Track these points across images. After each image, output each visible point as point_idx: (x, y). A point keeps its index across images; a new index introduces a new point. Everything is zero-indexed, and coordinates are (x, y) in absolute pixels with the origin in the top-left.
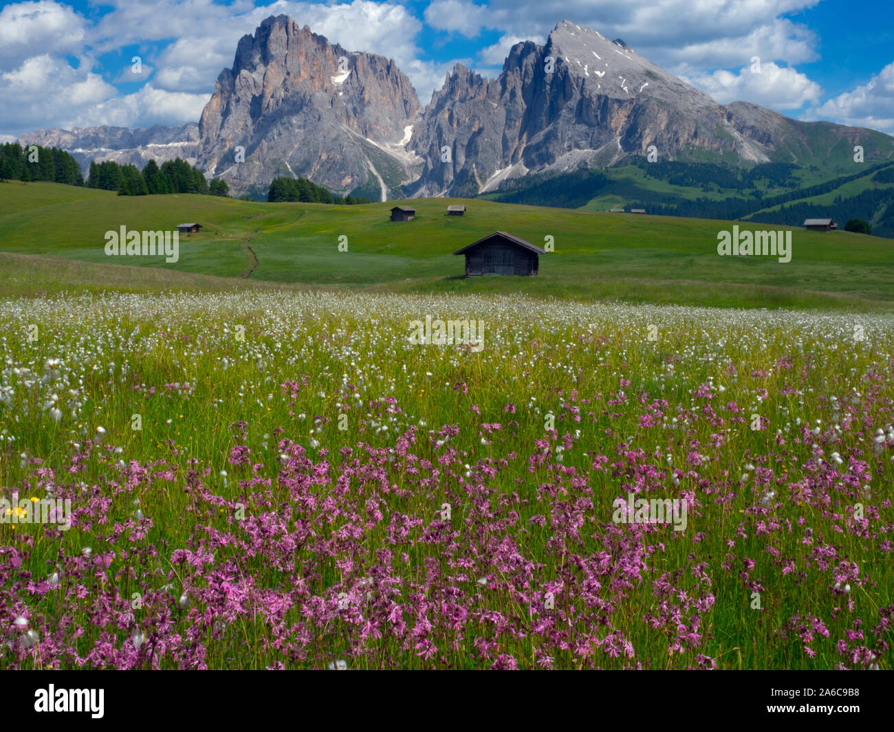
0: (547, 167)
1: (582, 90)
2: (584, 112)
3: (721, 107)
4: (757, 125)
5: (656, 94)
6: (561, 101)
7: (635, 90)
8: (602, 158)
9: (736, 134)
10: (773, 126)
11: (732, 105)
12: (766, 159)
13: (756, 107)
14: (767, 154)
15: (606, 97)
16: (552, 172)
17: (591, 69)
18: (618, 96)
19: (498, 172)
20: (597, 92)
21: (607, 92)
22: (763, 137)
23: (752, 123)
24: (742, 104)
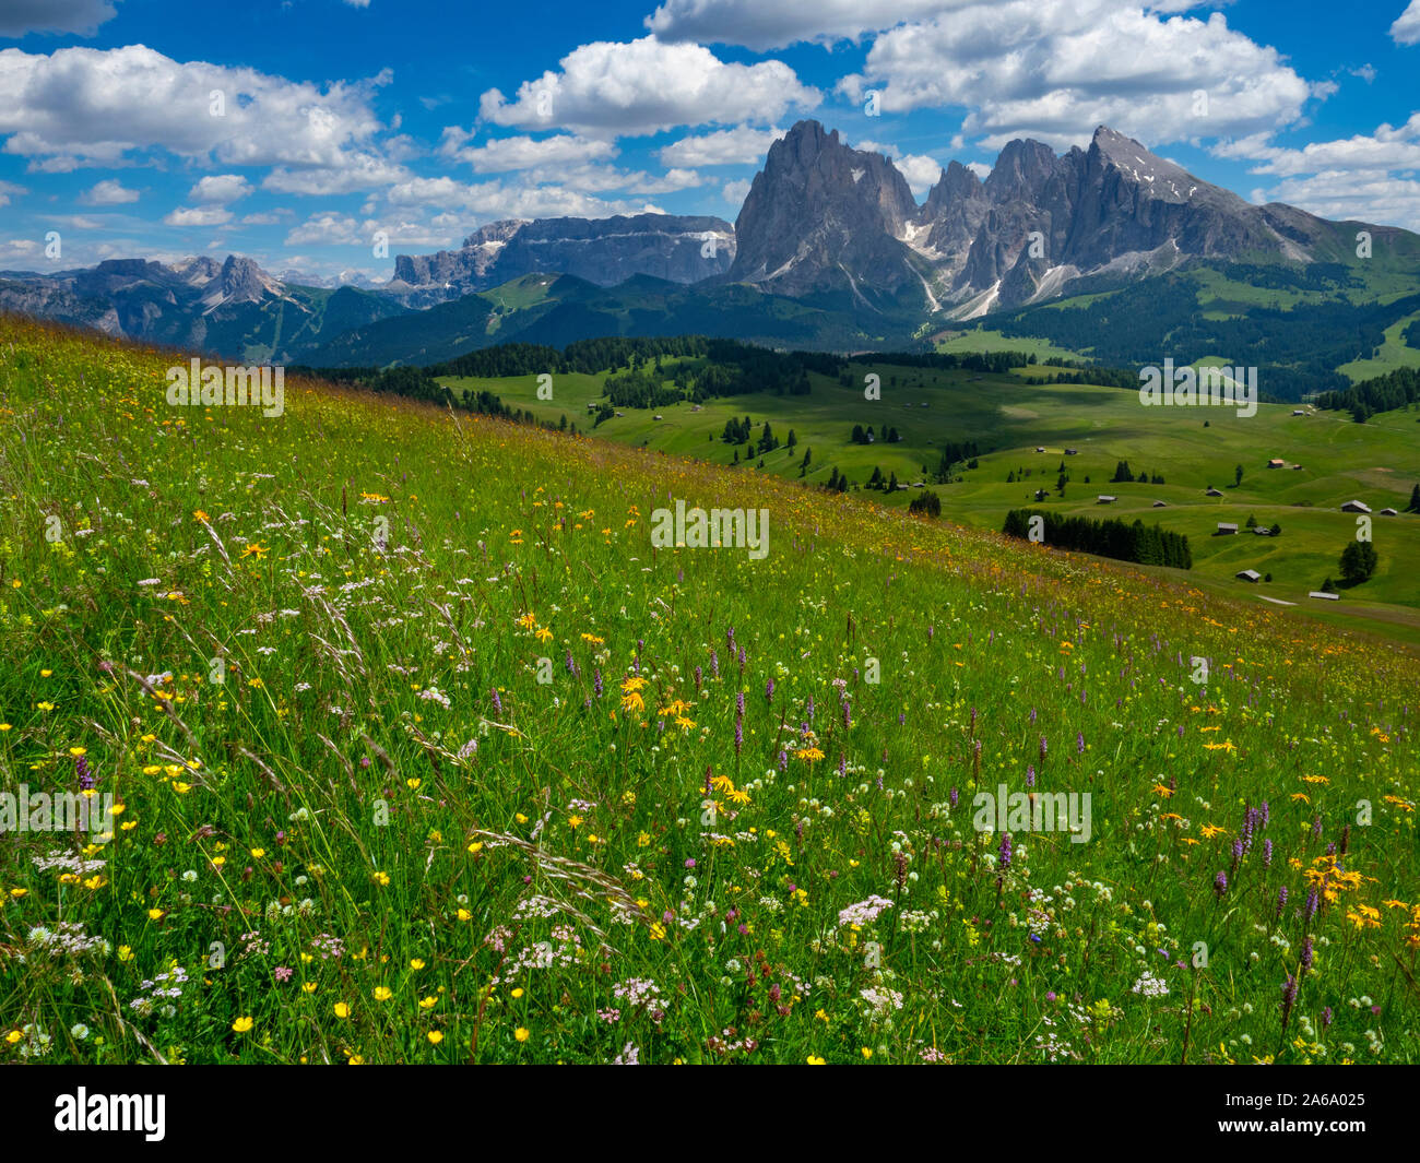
0: (1103, 269)
1: (1136, 197)
2: (1138, 215)
3: (1261, 209)
4: (1296, 226)
5: (1206, 199)
6: (1113, 206)
7: (1186, 193)
8: (1163, 260)
9: (1276, 234)
10: (1307, 227)
11: (1269, 206)
12: (1309, 259)
13: (1289, 208)
14: (1309, 253)
15: (1161, 201)
16: (1114, 272)
17: (1141, 174)
18: (1172, 200)
19: (1049, 271)
20: (1151, 197)
21: (1162, 197)
22: (1300, 238)
23: (1291, 224)
24: (1278, 205)
